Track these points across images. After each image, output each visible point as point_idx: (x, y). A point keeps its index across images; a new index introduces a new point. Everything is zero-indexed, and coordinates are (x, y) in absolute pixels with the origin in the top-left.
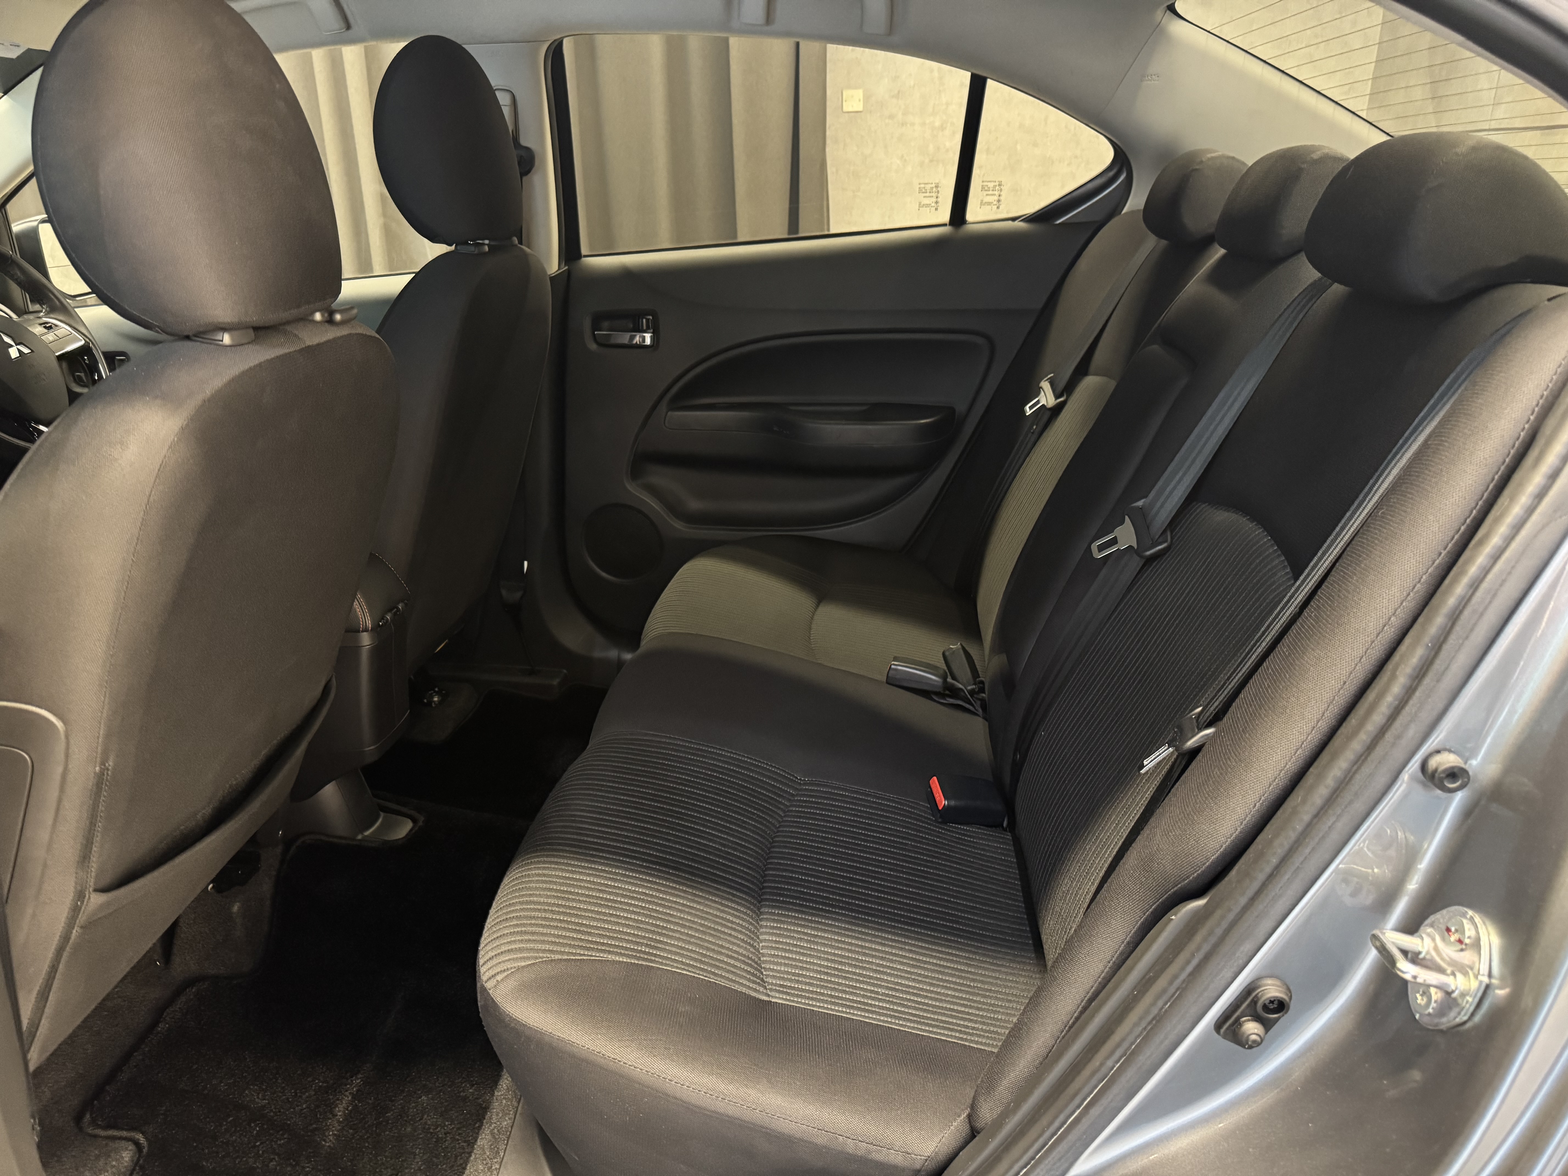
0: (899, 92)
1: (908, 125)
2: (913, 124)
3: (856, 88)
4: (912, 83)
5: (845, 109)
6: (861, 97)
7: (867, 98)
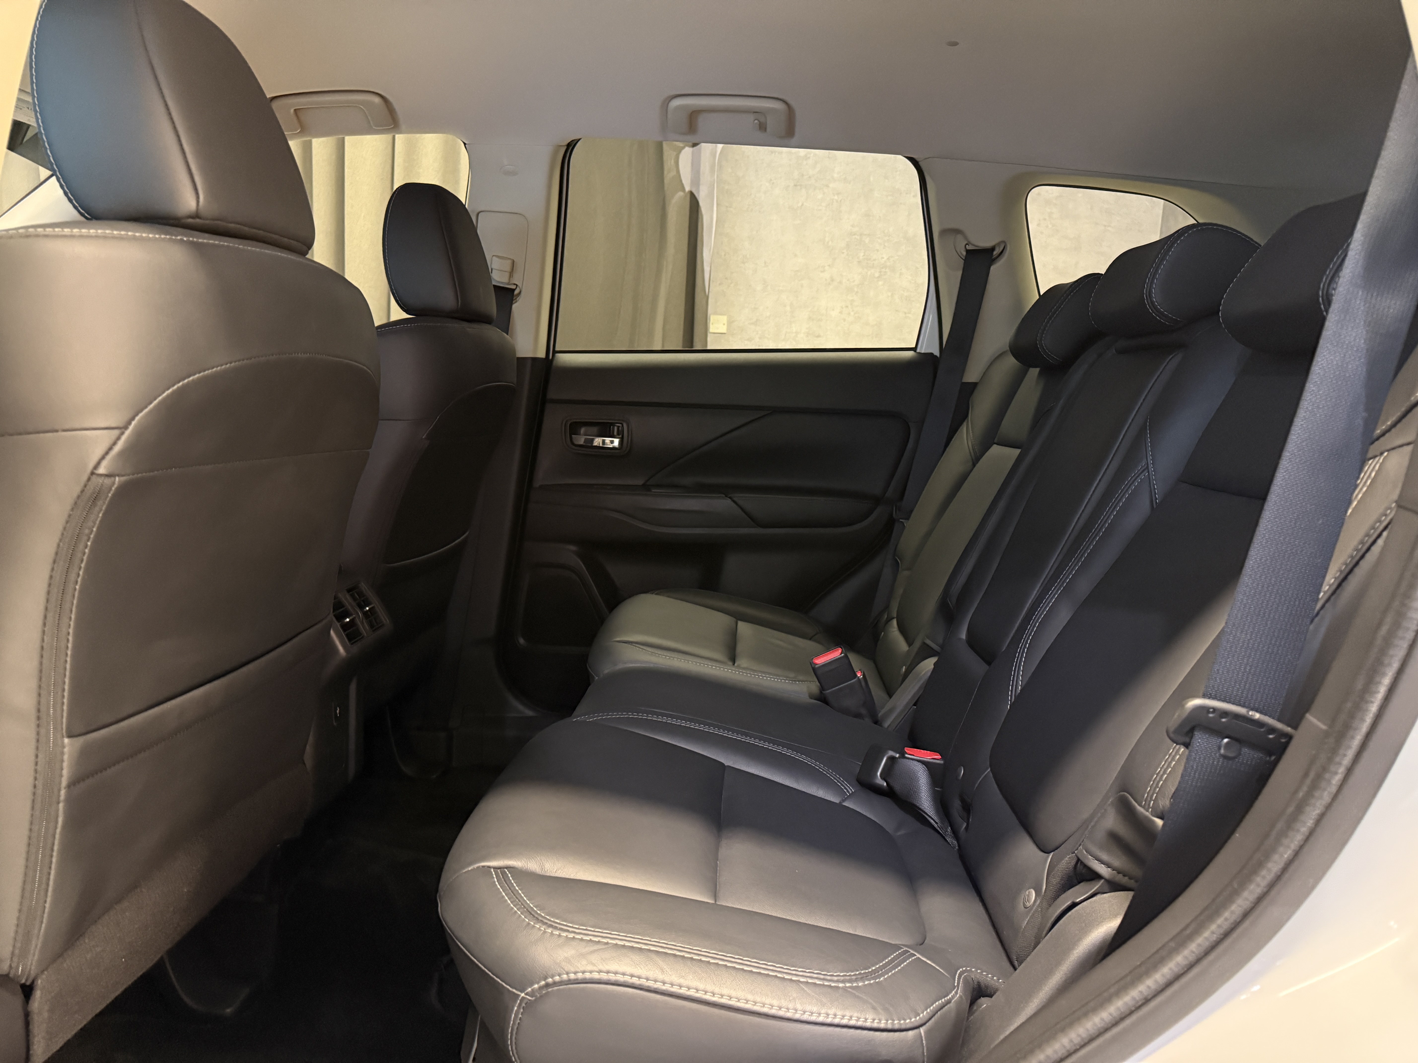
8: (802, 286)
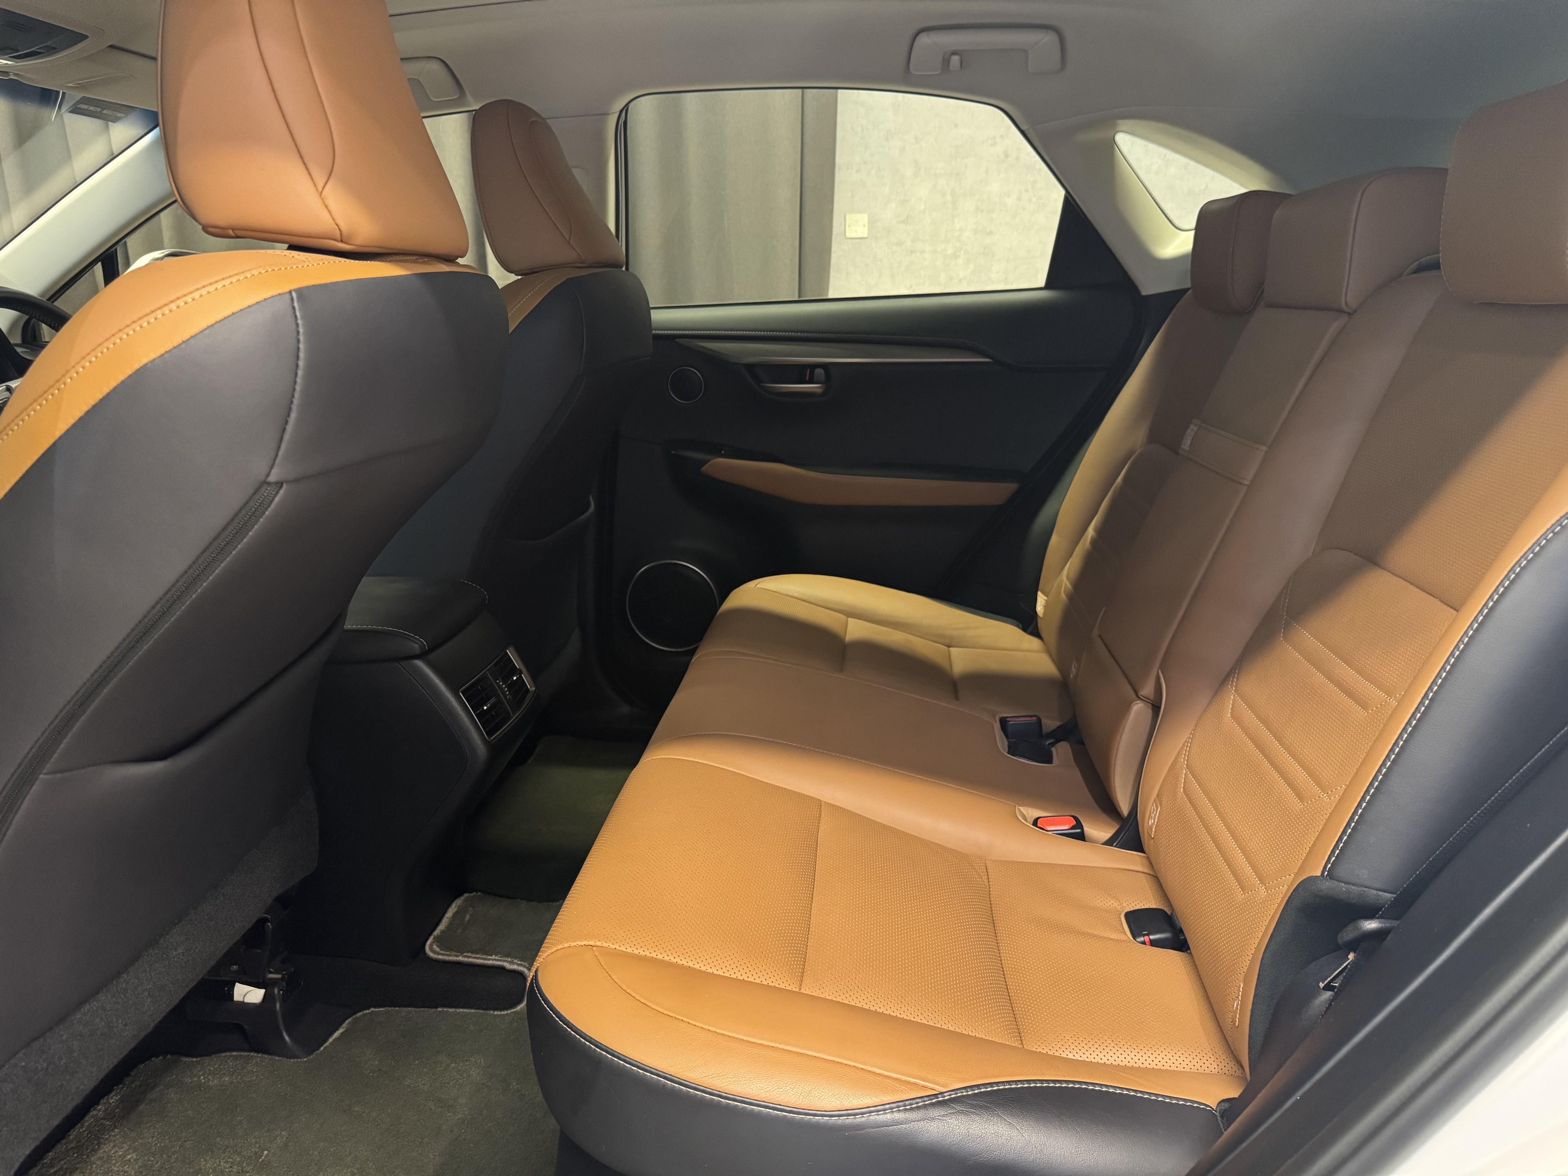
0: (907, 218)
1: (918, 253)
2: (922, 252)
3: (860, 212)
4: (922, 207)
5: (848, 235)
6: (866, 222)
7: (872, 223)
8: (966, 167)
